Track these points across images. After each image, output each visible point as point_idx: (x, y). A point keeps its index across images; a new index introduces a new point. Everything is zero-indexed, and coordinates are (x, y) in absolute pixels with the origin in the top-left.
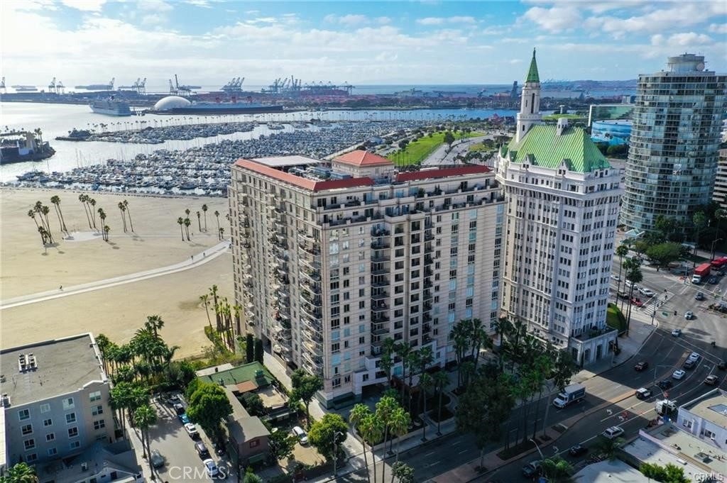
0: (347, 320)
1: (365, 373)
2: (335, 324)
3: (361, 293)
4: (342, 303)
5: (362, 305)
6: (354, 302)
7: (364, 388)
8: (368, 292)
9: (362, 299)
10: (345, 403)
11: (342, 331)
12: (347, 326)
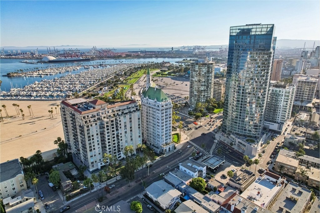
0: (94, 149)
1: (101, 163)
2: (91, 150)
3: (98, 141)
4: (92, 145)
5: (98, 144)
6: (96, 144)
7: (101, 167)
8: (100, 141)
9: (98, 143)
10: (96, 172)
11: (93, 152)
12: (95, 150)
